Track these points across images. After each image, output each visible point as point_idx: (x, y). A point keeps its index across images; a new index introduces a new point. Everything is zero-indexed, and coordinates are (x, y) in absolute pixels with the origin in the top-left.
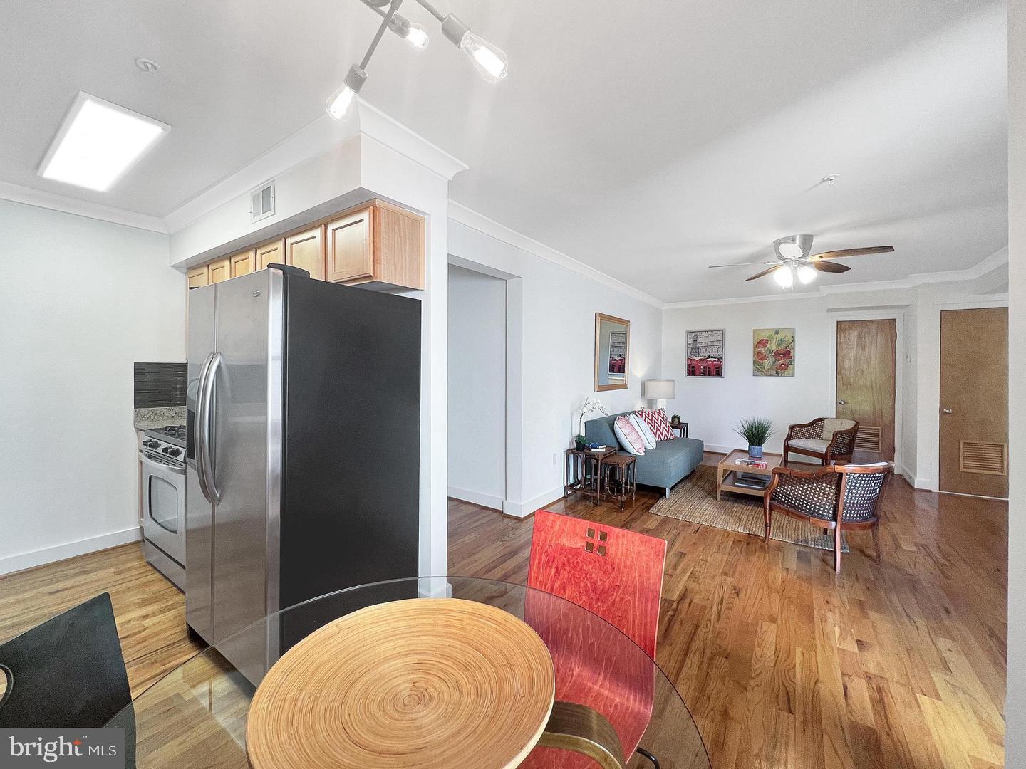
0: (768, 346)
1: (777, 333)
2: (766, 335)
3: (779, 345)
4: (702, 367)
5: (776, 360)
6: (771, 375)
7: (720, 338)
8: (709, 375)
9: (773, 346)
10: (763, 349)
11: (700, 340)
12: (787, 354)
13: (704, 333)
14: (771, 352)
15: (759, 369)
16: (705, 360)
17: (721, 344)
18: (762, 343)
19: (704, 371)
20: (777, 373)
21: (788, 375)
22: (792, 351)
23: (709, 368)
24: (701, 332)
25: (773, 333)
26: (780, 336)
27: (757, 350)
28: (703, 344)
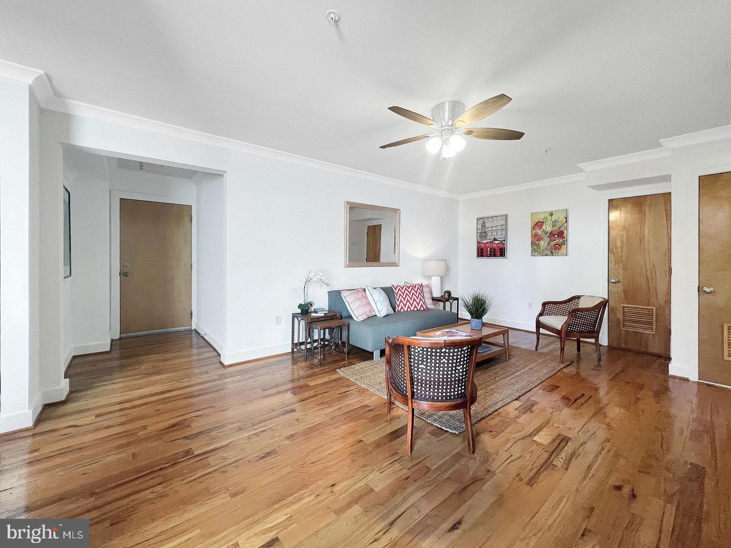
0: (544, 227)
1: (551, 214)
2: (540, 218)
3: (554, 226)
4: (489, 249)
5: (550, 241)
6: (547, 255)
7: (503, 222)
8: (495, 256)
9: (548, 228)
10: (539, 231)
11: (487, 225)
12: (561, 234)
13: (490, 219)
14: (546, 233)
15: (536, 249)
16: (491, 242)
17: (505, 228)
18: (538, 225)
19: (490, 252)
20: (552, 253)
21: (562, 255)
22: (565, 232)
23: (494, 249)
24: (488, 218)
25: (548, 215)
26: (554, 218)
27: (534, 232)
28: (490, 229)
